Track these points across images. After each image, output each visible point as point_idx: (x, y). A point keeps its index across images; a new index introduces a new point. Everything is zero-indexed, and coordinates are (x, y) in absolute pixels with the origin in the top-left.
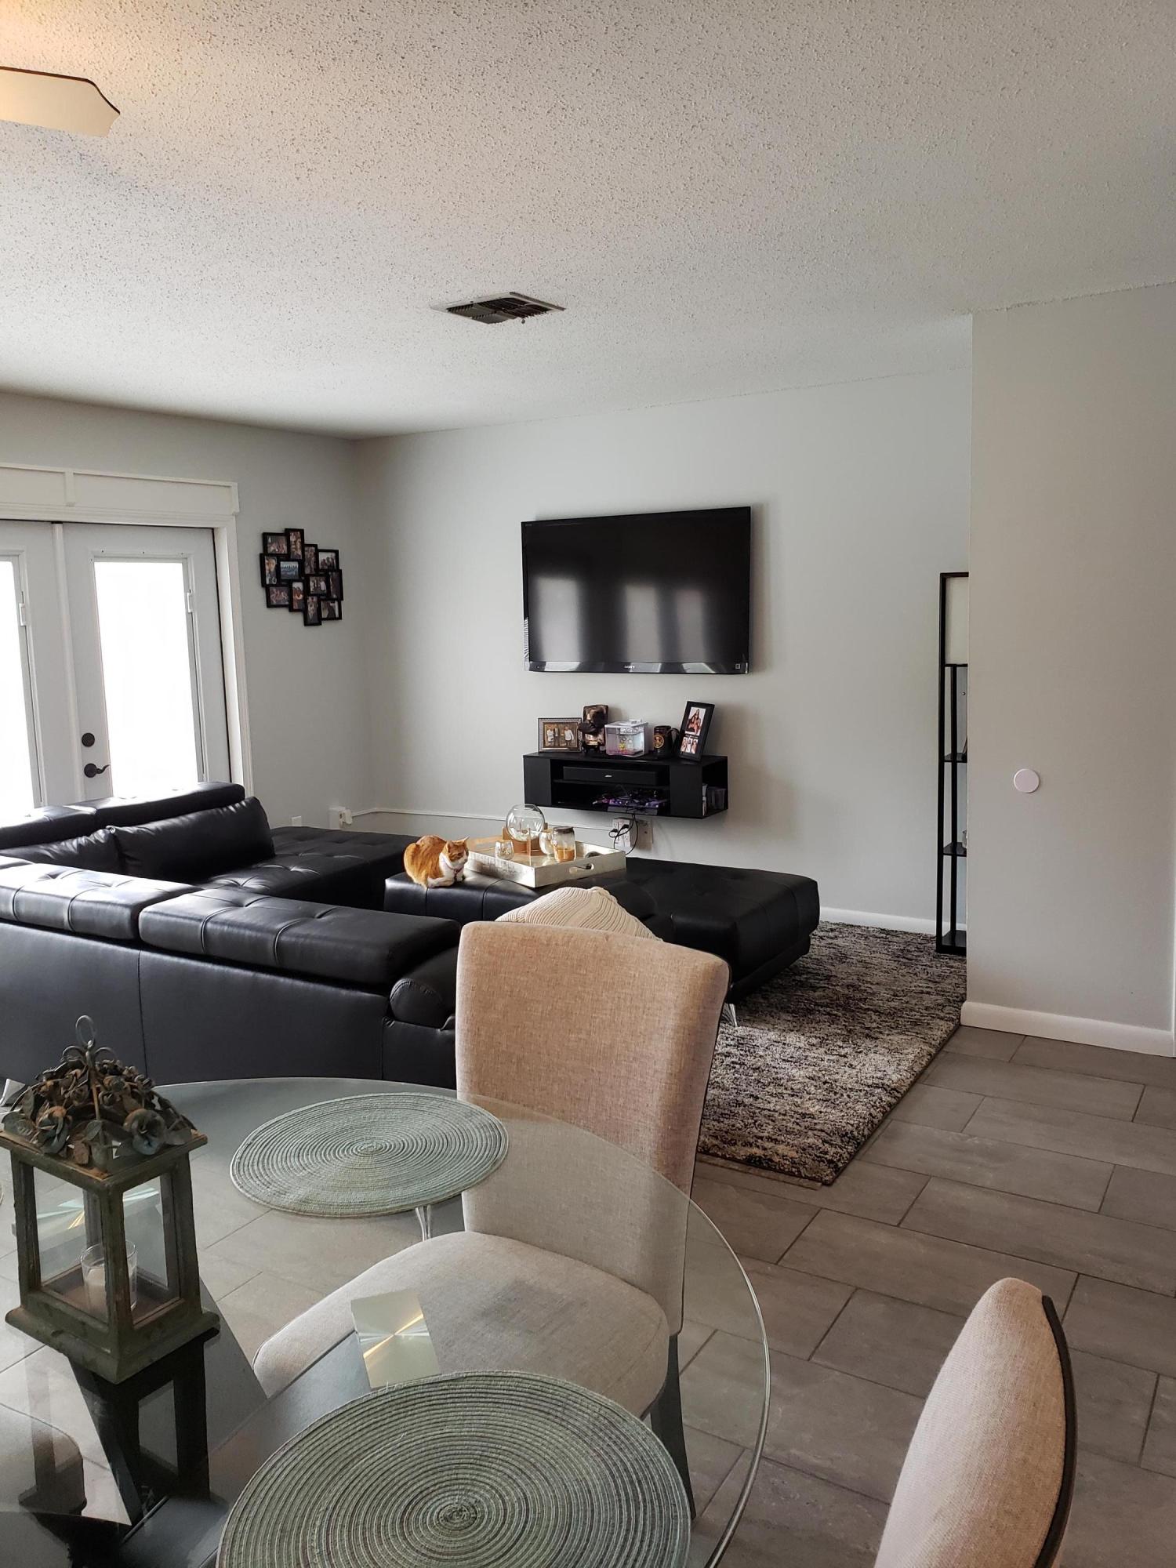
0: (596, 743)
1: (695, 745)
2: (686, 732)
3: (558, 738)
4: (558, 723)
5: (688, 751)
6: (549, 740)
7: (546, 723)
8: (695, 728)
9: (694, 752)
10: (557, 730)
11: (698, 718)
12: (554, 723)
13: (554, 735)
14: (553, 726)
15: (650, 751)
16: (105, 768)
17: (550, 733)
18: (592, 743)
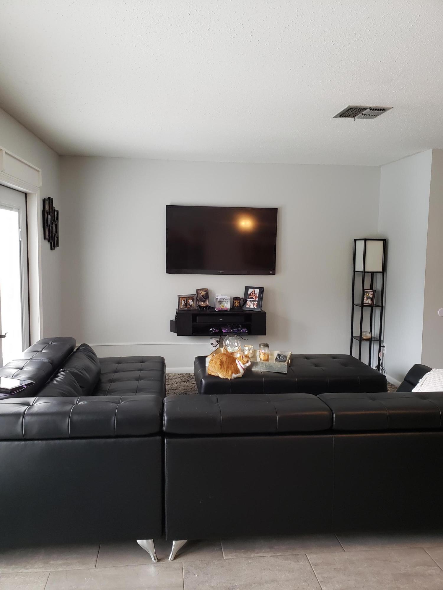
0: (204, 305)
1: (256, 304)
2: (248, 299)
3: (186, 304)
4: (186, 297)
5: (252, 306)
6: (183, 305)
7: (180, 298)
8: (254, 297)
9: (256, 307)
10: (186, 300)
11: (255, 293)
12: (184, 297)
13: (185, 303)
14: (185, 299)
15: (233, 307)
16: (6, 334)
17: (183, 302)
18: (202, 305)
